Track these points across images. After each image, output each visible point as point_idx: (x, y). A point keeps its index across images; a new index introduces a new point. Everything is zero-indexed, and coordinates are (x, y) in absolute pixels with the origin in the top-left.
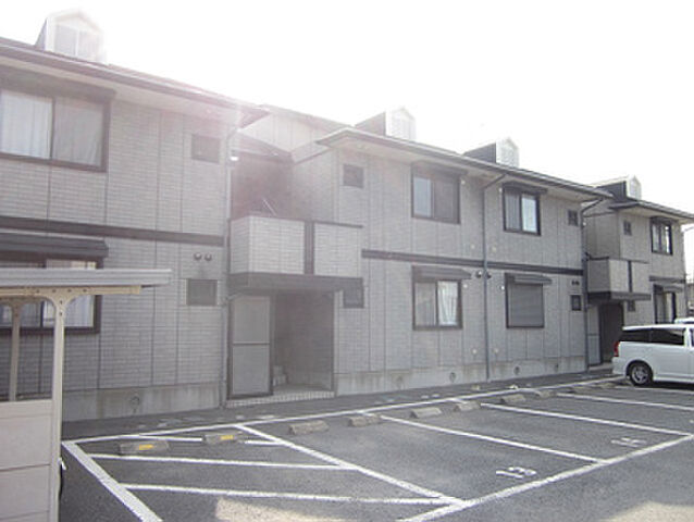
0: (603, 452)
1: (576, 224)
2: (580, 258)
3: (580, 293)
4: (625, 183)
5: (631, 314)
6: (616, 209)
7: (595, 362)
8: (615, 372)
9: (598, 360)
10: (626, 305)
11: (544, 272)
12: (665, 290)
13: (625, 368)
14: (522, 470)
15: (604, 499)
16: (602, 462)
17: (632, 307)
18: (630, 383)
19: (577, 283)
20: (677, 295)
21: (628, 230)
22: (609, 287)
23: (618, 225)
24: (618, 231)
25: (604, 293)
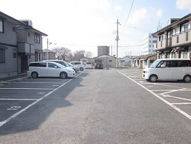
0: (37, 97)
1: (15, 31)
2: (16, 42)
3: (16, 53)
4: (28, 22)
5: (30, 59)
6: (26, 29)
7: (20, 73)
8: (28, 75)
9: (21, 72)
10: (28, 56)
11: (6, 45)
12: (38, 53)
13: (31, 74)
14: (16, 107)
15: (45, 110)
16: (38, 100)
17: (30, 57)
18: (32, 78)
19: (15, 50)
20: (41, 54)
21: (29, 35)
22: (25, 51)
23: (26, 33)
24: (26, 35)
25: (23, 53)
